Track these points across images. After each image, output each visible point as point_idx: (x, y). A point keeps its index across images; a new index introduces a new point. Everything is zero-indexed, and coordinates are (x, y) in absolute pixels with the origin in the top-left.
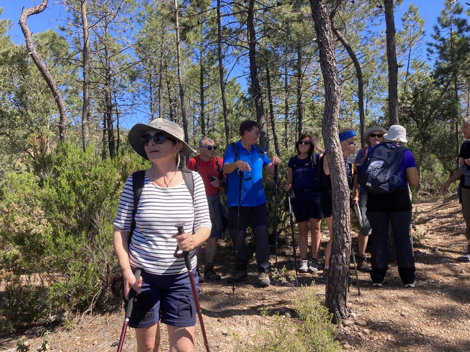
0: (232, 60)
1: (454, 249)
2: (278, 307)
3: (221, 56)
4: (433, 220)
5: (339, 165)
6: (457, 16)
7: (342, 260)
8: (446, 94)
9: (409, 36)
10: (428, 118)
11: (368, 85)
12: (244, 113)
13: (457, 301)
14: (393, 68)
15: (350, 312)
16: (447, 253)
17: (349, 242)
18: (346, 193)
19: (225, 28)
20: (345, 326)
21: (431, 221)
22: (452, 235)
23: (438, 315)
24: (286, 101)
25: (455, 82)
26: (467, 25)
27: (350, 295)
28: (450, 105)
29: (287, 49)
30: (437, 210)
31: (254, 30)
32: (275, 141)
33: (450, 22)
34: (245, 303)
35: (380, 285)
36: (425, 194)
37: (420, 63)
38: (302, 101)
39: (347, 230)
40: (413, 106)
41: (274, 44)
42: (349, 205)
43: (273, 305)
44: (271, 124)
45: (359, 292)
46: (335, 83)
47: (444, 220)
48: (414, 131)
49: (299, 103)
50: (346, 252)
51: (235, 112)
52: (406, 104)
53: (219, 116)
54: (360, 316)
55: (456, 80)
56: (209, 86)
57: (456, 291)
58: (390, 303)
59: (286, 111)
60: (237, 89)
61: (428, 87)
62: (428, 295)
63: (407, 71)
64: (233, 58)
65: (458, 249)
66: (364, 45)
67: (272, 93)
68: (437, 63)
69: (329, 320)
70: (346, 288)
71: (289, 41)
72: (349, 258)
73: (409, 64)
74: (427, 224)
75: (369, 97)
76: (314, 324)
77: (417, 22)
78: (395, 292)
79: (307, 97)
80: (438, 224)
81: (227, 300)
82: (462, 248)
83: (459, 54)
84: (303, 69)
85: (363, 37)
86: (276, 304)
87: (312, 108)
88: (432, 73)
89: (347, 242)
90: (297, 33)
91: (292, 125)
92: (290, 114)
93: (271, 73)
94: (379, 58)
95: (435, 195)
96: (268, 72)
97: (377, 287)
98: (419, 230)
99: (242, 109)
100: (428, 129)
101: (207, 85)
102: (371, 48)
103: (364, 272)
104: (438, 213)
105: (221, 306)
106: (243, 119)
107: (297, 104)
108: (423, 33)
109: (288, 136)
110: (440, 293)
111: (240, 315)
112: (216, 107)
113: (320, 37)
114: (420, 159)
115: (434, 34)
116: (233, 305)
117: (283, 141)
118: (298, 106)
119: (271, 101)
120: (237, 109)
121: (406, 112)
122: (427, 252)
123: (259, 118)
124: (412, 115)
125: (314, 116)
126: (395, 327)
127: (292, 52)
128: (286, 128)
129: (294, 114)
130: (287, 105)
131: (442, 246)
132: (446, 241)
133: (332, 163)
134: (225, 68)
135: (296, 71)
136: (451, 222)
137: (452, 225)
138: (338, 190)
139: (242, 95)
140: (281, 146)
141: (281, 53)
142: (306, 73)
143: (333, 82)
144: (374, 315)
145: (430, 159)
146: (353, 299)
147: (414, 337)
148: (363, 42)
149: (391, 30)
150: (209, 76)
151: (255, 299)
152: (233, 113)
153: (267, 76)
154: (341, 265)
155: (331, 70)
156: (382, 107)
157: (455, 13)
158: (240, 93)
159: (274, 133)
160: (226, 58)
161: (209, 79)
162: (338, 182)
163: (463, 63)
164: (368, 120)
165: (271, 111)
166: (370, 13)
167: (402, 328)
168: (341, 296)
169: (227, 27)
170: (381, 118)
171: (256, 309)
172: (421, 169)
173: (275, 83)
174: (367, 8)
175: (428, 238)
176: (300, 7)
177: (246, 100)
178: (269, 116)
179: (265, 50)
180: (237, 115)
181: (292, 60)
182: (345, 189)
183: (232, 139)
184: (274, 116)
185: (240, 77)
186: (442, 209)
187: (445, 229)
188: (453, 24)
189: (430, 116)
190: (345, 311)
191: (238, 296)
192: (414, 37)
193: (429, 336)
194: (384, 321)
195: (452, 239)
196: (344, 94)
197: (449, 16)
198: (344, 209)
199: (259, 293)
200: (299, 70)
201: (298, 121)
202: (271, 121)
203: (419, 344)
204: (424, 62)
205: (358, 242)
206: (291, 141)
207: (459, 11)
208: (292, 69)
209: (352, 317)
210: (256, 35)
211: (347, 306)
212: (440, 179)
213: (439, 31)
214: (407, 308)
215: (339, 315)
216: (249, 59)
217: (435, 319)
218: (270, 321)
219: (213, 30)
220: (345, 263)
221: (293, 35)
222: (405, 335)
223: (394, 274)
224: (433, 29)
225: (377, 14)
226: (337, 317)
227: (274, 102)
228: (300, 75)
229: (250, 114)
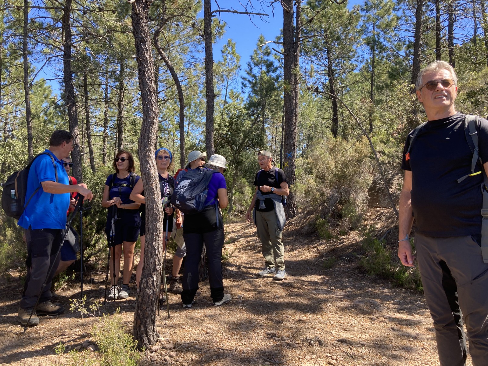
0: (42, 59)
1: (255, 265)
2: (79, 342)
3: (27, 52)
4: (240, 239)
5: (154, 186)
6: (266, 58)
7: (153, 284)
8: (255, 125)
9: (227, 68)
10: (241, 146)
11: (190, 108)
12: (55, 121)
13: (254, 313)
14: (211, 96)
15: (158, 337)
16: (250, 269)
17: (160, 265)
18: (160, 215)
19: (33, 22)
20: (152, 352)
21: (239, 240)
22: (255, 253)
23: (238, 329)
24: (105, 113)
25: (263, 116)
26: (273, 67)
27: (160, 319)
28: (258, 135)
29: (108, 58)
30: (245, 230)
31: (70, 31)
32: (90, 156)
33: (261, 62)
34: (40, 341)
35: (189, 306)
36: (236, 215)
37: (236, 93)
38: (122, 115)
39: (159, 252)
40: (229, 133)
41: (93, 50)
42: (162, 226)
43: (73, 341)
44: (86, 136)
45: (169, 315)
46: (153, 103)
47: (249, 239)
48: (229, 156)
49: (120, 117)
50: (156, 275)
51: (43, 118)
52: (223, 131)
53: (21, 121)
54: (167, 340)
55: (263, 115)
56: (9, 84)
57: (254, 304)
58: (198, 322)
59: (105, 123)
60: (46, 93)
61: (242, 117)
62: (231, 310)
63: (225, 100)
64: (43, 57)
65: (259, 265)
66: (188, 69)
67: (90, 102)
68: (250, 96)
69: (133, 348)
70: (155, 312)
71: (112, 50)
72: (159, 281)
73: (226, 93)
74: (236, 243)
75: (191, 120)
76: (117, 355)
77: (234, 56)
78: (203, 311)
79: (128, 112)
80: (245, 243)
81: (15, 341)
82: (262, 264)
83: (267, 91)
84: (125, 82)
85: (186, 61)
86: (78, 338)
87: (134, 123)
88: (245, 105)
89: (158, 264)
90: (120, 44)
91: (111, 139)
92: (110, 127)
93: (89, 81)
94: (200, 84)
95: (244, 216)
96: (85, 79)
97: (187, 308)
98: (228, 248)
99: (52, 115)
100: (241, 156)
101: (6, 82)
102: (193, 73)
103: (176, 294)
104: (245, 233)
105: (7, 349)
106: (52, 128)
107: (118, 117)
108: (239, 67)
109: (106, 151)
110: (241, 307)
111: (31, 357)
112: (17, 110)
113: (140, 55)
114: (233, 182)
115: (248, 70)
116: (23, 346)
117: (100, 155)
118: (119, 120)
119: (87, 112)
120: (45, 114)
121: (223, 138)
122: (233, 269)
123: (72, 128)
124: (227, 142)
125: (135, 132)
126: (200, 346)
127: (114, 63)
128: (104, 142)
129: (113, 128)
130: (107, 118)
131: (246, 264)
132: (250, 259)
133: (147, 184)
134: (32, 66)
135: (118, 83)
136: (255, 240)
137: (256, 243)
138: (152, 211)
139: (53, 100)
140: (98, 161)
141: (102, 62)
142: (128, 87)
143: (151, 102)
144: (181, 336)
145: (241, 182)
146: (162, 323)
147: (216, 353)
148: (187, 66)
149: (209, 61)
150: (10, 72)
151: (52, 335)
152: (41, 118)
153: (84, 83)
154: (151, 289)
155: (149, 90)
156: (202, 130)
157: (265, 55)
158: (50, 97)
159: (90, 146)
160: (33, 55)
161: (10, 76)
162: (152, 203)
163: (269, 99)
164: (188, 143)
165: (88, 122)
166: (194, 39)
167: (206, 345)
168: (149, 322)
169: (37, 20)
170: (200, 141)
171: (52, 348)
172: (234, 191)
173: (94, 92)
174: (191, 33)
175: (235, 257)
176: (124, 18)
177: (57, 106)
178: (85, 127)
179: (83, 55)
180: (45, 121)
181: (114, 72)
182: (159, 211)
183: (37, 149)
184: (91, 127)
185: (50, 80)
186: (249, 229)
187: (249, 248)
188: (263, 64)
189: (243, 143)
190: (153, 336)
191: (30, 335)
192: (231, 70)
193: (229, 349)
194: (190, 342)
195: (255, 256)
196: (166, 114)
197: (260, 56)
198: (157, 231)
199: (58, 329)
200: (121, 83)
201: (118, 135)
202: (87, 133)
203: (220, 359)
204: (240, 94)
205: (172, 263)
206: (109, 156)
207: (268, 54)
208: (113, 80)
209: (160, 341)
210: (73, 37)
211: (155, 331)
212: (248, 201)
213: (251, 68)
214: (211, 326)
215: (146, 341)
216: (62, 62)
217: (235, 332)
218: (68, 360)
219: (19, 21)
220: (155, 286)
221: (115, 45)
222: (208, 352)
223: (203, 294)
224: (247, 65)
225: (200, 41)
226: (145, 344)
227: (92, 113)
228: (121, 88)
229: (63, 122)
